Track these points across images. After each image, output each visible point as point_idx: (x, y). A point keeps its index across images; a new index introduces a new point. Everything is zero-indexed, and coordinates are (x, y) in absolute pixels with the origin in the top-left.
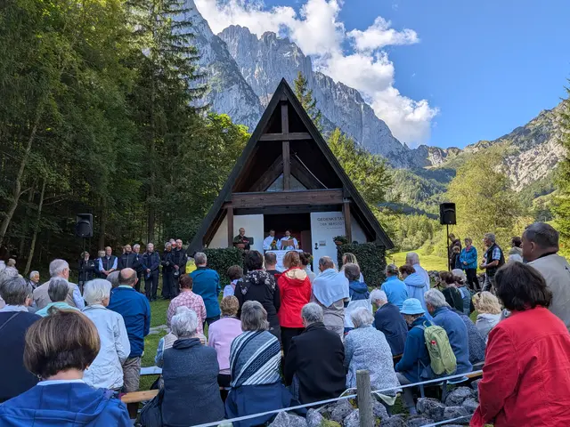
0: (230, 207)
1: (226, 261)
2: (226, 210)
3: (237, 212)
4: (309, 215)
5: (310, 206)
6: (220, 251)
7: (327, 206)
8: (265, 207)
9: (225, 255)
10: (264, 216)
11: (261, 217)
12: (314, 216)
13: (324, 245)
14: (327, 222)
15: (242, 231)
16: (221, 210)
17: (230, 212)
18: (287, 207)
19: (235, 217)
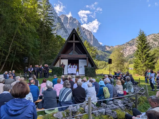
1: (59, 70)
4: (78, 60)
5: (79, 58)
6: (57, 68)
7: (83, 58)
8: (68, 58)
10: (68, 60)
12: (80, 60)
13: (82, 67)
14: (83, 62)
16: (58, 58)
17: (60, 58)
18: (74, 58)
19: (61, 60)
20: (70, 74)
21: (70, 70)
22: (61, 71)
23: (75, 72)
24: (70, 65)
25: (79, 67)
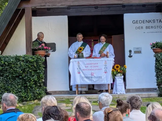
0: (28, 7)
1: (24, 71)
2: (24, 10)
3: (36, 13)
4: (122, 16)
5: (124, 6)
6: (17, 59)
7: (144, 5)
8: (69, 8)
9: (22, 63)
10: (69, 18)
11: (65, 19)
12: (128, 18)
13: (139, 52)
14: (144, 25)
15: (40, 35)
16: (18, 10)
17: (28, 12)
18: (96, 7)
19: (34, 19)
20: (82, 86)
21: (83, 67)
22: (38, 74)
23: (107, 80)
24: (78, 45)
25: (127, 54)
